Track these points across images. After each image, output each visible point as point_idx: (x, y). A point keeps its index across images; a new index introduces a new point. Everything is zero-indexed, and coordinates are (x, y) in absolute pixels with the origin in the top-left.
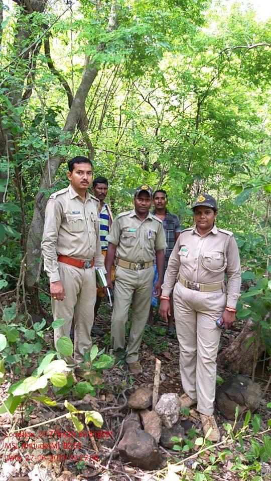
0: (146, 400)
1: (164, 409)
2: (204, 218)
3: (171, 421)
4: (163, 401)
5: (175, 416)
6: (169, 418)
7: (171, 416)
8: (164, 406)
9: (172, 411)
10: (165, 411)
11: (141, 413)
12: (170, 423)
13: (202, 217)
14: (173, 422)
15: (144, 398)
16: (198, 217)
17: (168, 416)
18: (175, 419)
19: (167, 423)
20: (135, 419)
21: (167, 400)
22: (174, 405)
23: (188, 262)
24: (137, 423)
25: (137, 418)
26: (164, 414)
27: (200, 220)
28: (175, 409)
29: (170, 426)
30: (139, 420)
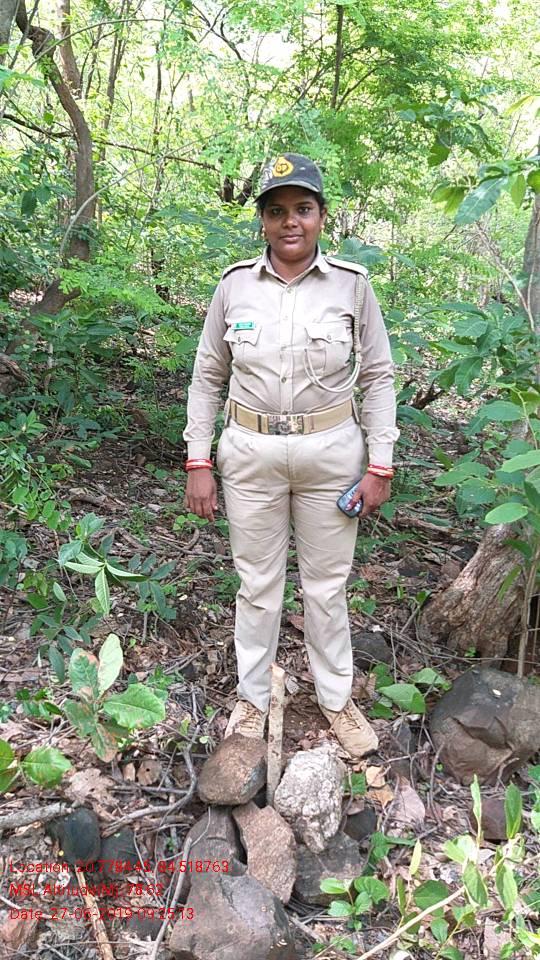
0: (247, 779)
1: (299, 799)
2: (295, 227)
3: (321, 831)
4: (296, 778)
5: (332, 816)
6: (316, 824)
7: (322, 817)
8: (298, 792)
9: (321, 806)
10: (302, 804)
11: (235, 814)
12: (318, 839)
13: (291, 222)
14: (328, 834)
15: (241, 775)
16: (276, 225)
17: (312, 820)
18: (333, 824)
19: (311, 838)
20: (218, 835)
21: (309, 773)
22: (328, 785)
23: (262, 358)
24: (227, 845)
25: (223, 832)
26: (301, 814)
27: (284, 232)
28: (332, 793)
29: (320, 845)
30: (233, 838)
